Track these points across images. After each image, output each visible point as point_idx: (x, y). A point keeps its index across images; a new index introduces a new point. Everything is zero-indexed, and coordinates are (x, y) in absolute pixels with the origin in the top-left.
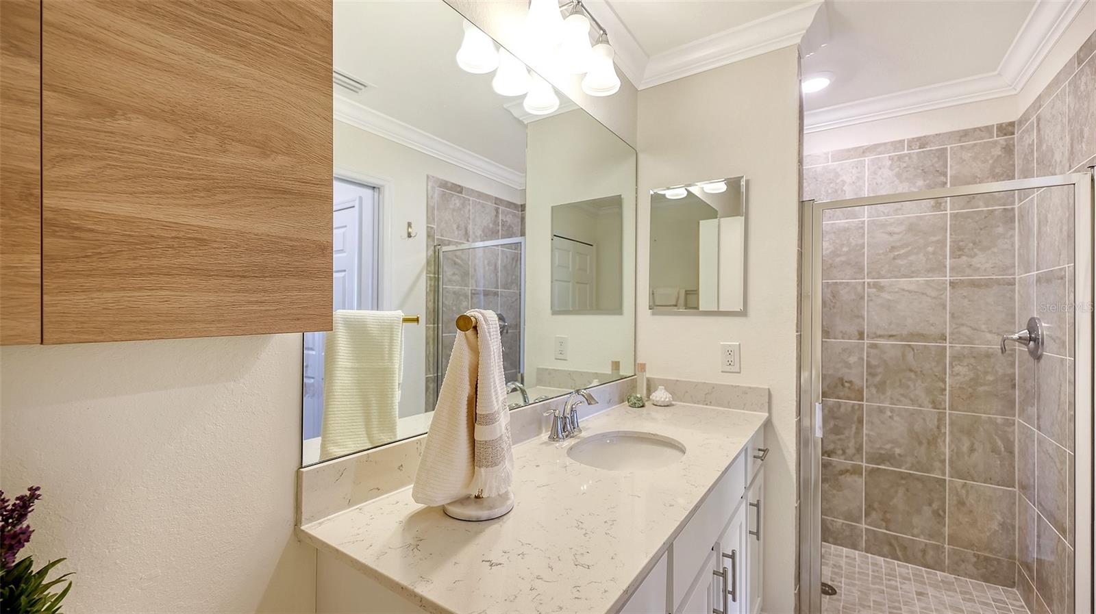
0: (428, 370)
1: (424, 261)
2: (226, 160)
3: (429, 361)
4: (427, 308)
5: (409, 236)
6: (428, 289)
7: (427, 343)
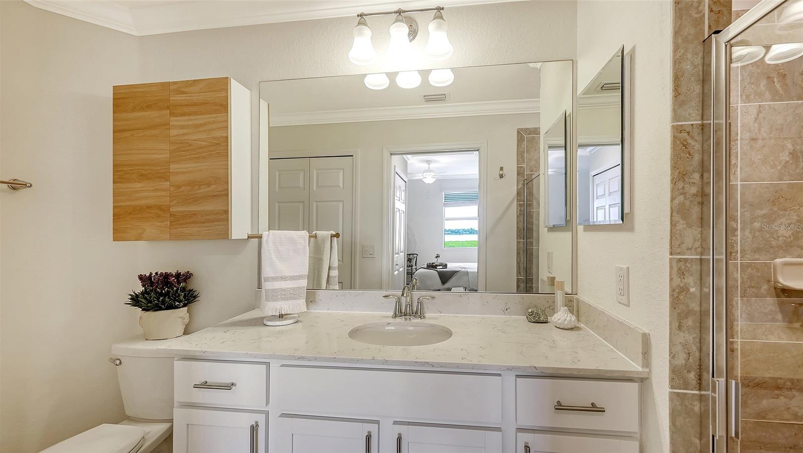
0: (519, 273)
1: (515, 192)
2: (201, 191)
3: (519, 267)
4: (518, 227)
5: (501, 176)
6: (518, 214)
7: (518, 253)
